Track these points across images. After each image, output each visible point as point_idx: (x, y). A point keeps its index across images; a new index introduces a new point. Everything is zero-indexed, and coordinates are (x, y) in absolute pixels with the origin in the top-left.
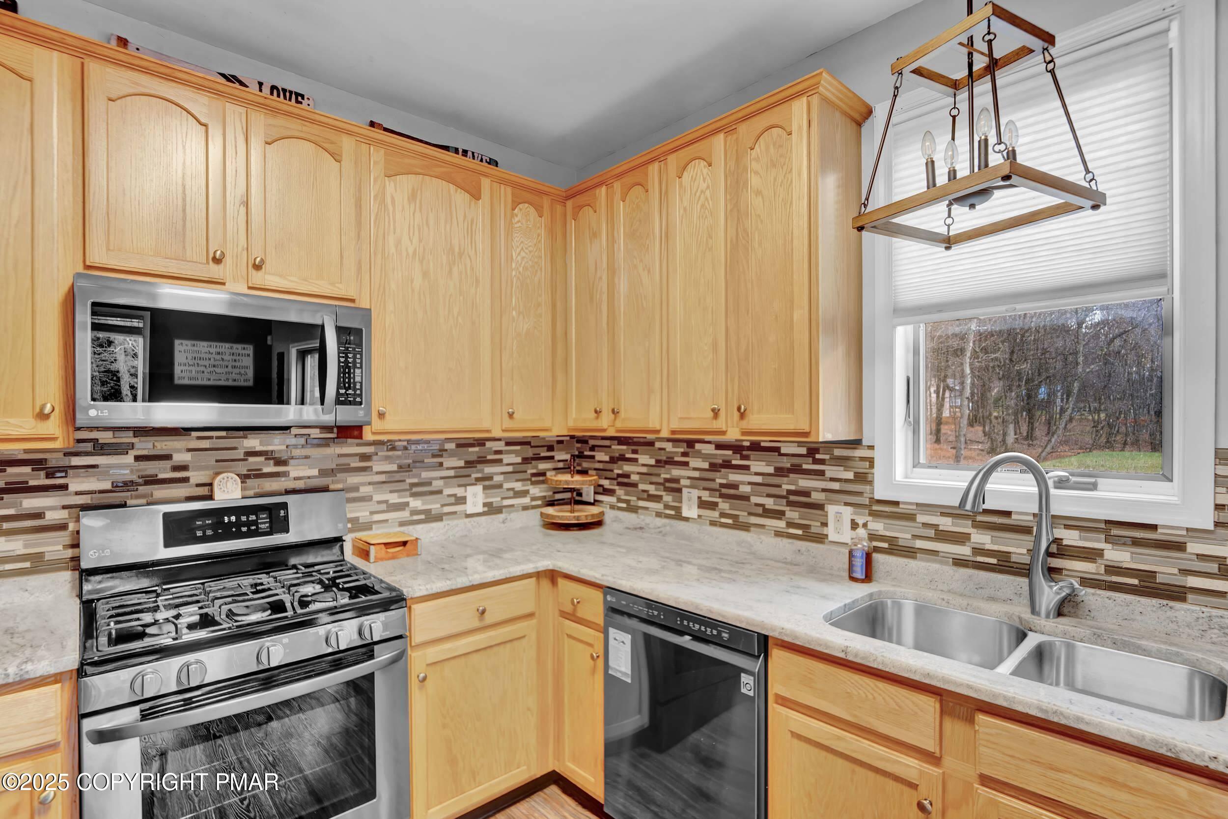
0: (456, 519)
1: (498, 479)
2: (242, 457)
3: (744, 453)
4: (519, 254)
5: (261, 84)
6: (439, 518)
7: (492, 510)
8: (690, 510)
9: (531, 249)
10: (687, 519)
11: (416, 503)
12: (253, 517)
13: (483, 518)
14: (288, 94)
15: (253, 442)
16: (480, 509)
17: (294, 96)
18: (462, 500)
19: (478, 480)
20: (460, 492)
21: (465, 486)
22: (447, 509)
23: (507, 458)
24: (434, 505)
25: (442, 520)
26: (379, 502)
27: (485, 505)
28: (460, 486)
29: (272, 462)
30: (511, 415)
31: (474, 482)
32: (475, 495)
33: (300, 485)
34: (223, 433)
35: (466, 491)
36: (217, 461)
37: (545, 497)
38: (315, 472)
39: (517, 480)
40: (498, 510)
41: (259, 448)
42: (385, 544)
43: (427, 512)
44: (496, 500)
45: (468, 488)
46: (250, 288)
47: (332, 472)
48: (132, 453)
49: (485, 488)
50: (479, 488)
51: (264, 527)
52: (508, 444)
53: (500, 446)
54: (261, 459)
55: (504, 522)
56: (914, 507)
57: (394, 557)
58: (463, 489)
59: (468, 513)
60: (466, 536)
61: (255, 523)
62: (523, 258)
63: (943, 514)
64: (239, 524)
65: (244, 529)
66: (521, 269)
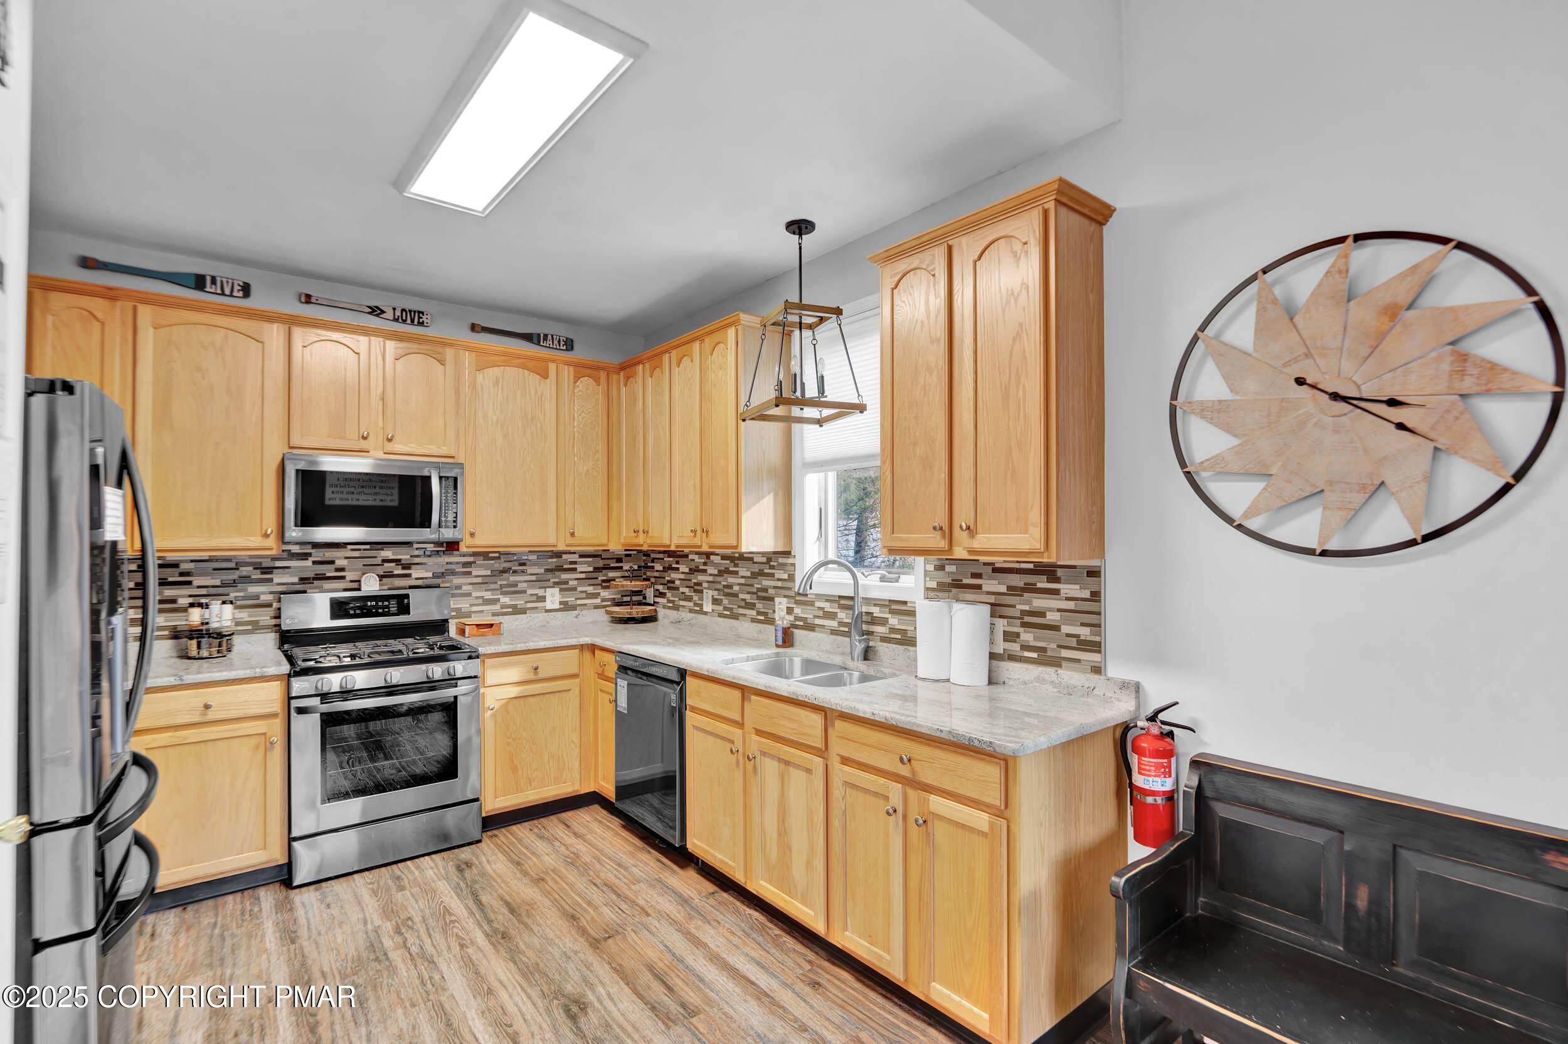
0: (537, 613)
1: (572, 583)
2: (380, 563)
3: (736, 562)
4: (580, 415)
5: (394, 309)
6: (523, 611)
7: (566, 607)
8: (708, 607)
9: (590, 410)
10: (706, 613)
11: (505, 600)
12: (386, 603)
13: (559, 614)
14: (413, 313)
15: (388, 554)
16: (557, 606)
17: (417, 314)
18: (542, 599)
19: (556, 584)
20: (540, 592)
21: (545, 588)
22: (529, 605)
23: (580, 568)
24: (520, 602)
25: (526, 613)
26: (477, 598)
27: (561, 603)
28: (540, 588)
29: (400, 567)
30: (572, 534)
31: (552, 585)
32: (553, 595)
33: (419, 583)
34: (368, 547)
35: (545, 592)
36: (364, 565)
37: (614, 599)
38: (430, 575)
39: (589, 585)
40: (573, 608)
41: (392, 557)
42: (477, 625)
43: (514, 607)
44: (571, 600)
45: (547, 589)
46: (385, 453)
47: (443, 575)
48: (311, 559)
49: (561, 590)
50: (556, 590)
51: (394, 609)
52: (581, 556)
53: (575, 558)
54: (393, 564)
55: (576, 617)
56: (814, 597)
57: (483, 635)
58: (543, 590)
59: (547, 608)
60: (545, 626)
61: (388, 607)
62: (583, 418)
63: (827, 601)
64: (377, 607)
65: (380, 611)
66: (582, 426)
